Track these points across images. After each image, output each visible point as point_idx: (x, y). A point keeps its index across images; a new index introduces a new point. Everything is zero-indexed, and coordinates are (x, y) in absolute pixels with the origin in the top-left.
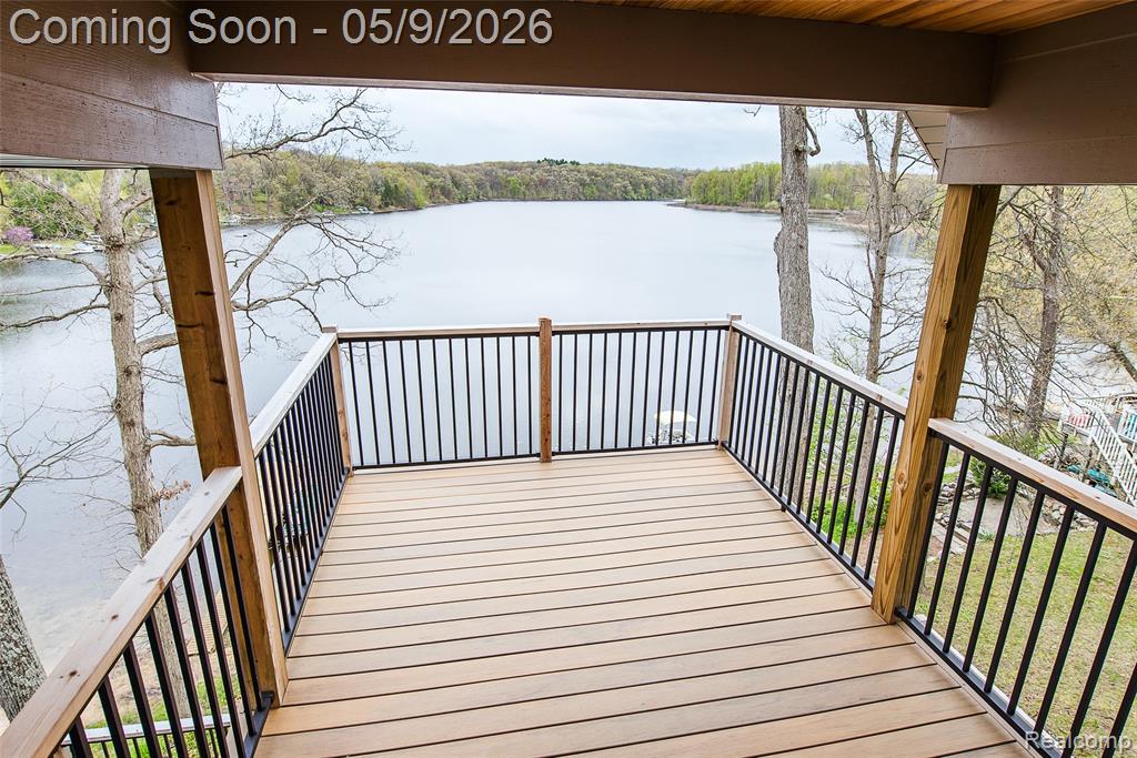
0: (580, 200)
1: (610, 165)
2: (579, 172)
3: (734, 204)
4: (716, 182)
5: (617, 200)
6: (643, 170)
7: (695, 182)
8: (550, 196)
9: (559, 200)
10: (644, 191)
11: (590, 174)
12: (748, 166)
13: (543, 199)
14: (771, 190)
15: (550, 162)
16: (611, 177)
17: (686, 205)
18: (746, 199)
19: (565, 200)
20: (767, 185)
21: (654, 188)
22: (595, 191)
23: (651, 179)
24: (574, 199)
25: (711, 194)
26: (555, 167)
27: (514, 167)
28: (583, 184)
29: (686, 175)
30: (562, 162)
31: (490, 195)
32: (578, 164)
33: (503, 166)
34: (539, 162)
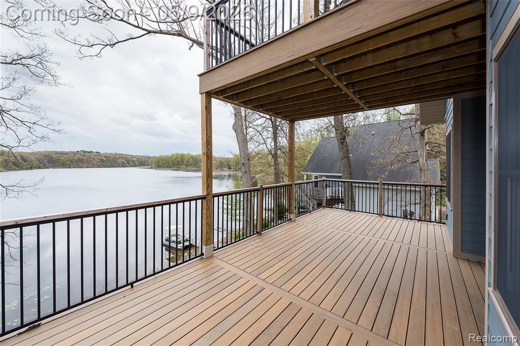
0: (101, 167)
1: (116, 154)
2: (100, 156)
3: (170, 167)
4: (162, 160)
5: (120, 167)
6: (131, 156)
7: (154, 160)
8: (85, 166)
9: (90, 167)
10: (132, 164)
11: (106, 157)
12: (174, 154)
13: (81, 167)
14: (183, 162)
15: (85, 152)
16: (116, 158)
17: (151, 168)
18: (174, 165)
19: (93, 167)
20: (181, 160)
21: (136, 162)
22: (108, 163)
23: (135, 159)
24: (97, 167)
25: (161, 164)
26: (88, 154)
27: (62, 153)
28: (102, 160)
29: (149, 158)
30: (91, 152)
31: (48, 165)
32: (99, 153)
33: (56, 153)
34: (78, 151)
